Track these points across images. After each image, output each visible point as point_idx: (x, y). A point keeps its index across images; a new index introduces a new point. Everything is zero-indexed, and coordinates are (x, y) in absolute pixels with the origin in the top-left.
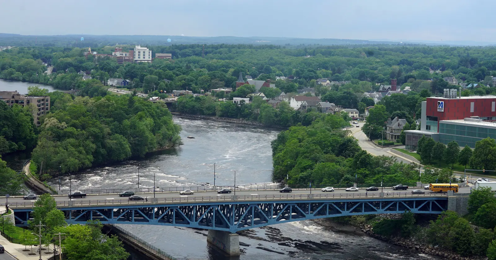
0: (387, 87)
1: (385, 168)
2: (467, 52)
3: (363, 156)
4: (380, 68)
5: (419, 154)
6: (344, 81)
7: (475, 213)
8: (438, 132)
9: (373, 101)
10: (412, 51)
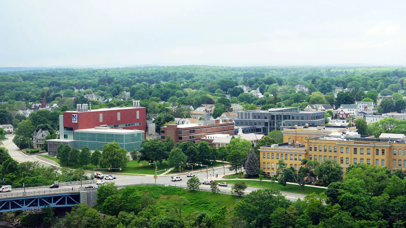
0: (38, 105)
1: (30, 171)
2: (106, 73)
3: (10, 163)
4: (33, 89)
5: (59, 158)
6: (3, 102)
7: (103, 204)
8: (74, 140)
9: (25, 117)
10: (61, 74)
